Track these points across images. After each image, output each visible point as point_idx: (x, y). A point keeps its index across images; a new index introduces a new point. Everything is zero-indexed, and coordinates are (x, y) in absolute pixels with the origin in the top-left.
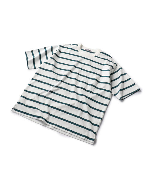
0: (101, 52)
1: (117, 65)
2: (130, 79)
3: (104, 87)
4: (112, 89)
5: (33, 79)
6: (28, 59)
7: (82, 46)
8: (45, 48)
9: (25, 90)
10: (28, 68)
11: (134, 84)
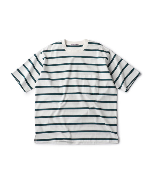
0: (89, 43)
1: (110, 53)
2: (128, 64)
3: (107, 84)
4: (114, 83)
5: (36, 102)
6: (20, 82)
7: (66, 41)
8: (29, 60)
9: (36, 117)
10: (25, 92)
11: (134, 69)
